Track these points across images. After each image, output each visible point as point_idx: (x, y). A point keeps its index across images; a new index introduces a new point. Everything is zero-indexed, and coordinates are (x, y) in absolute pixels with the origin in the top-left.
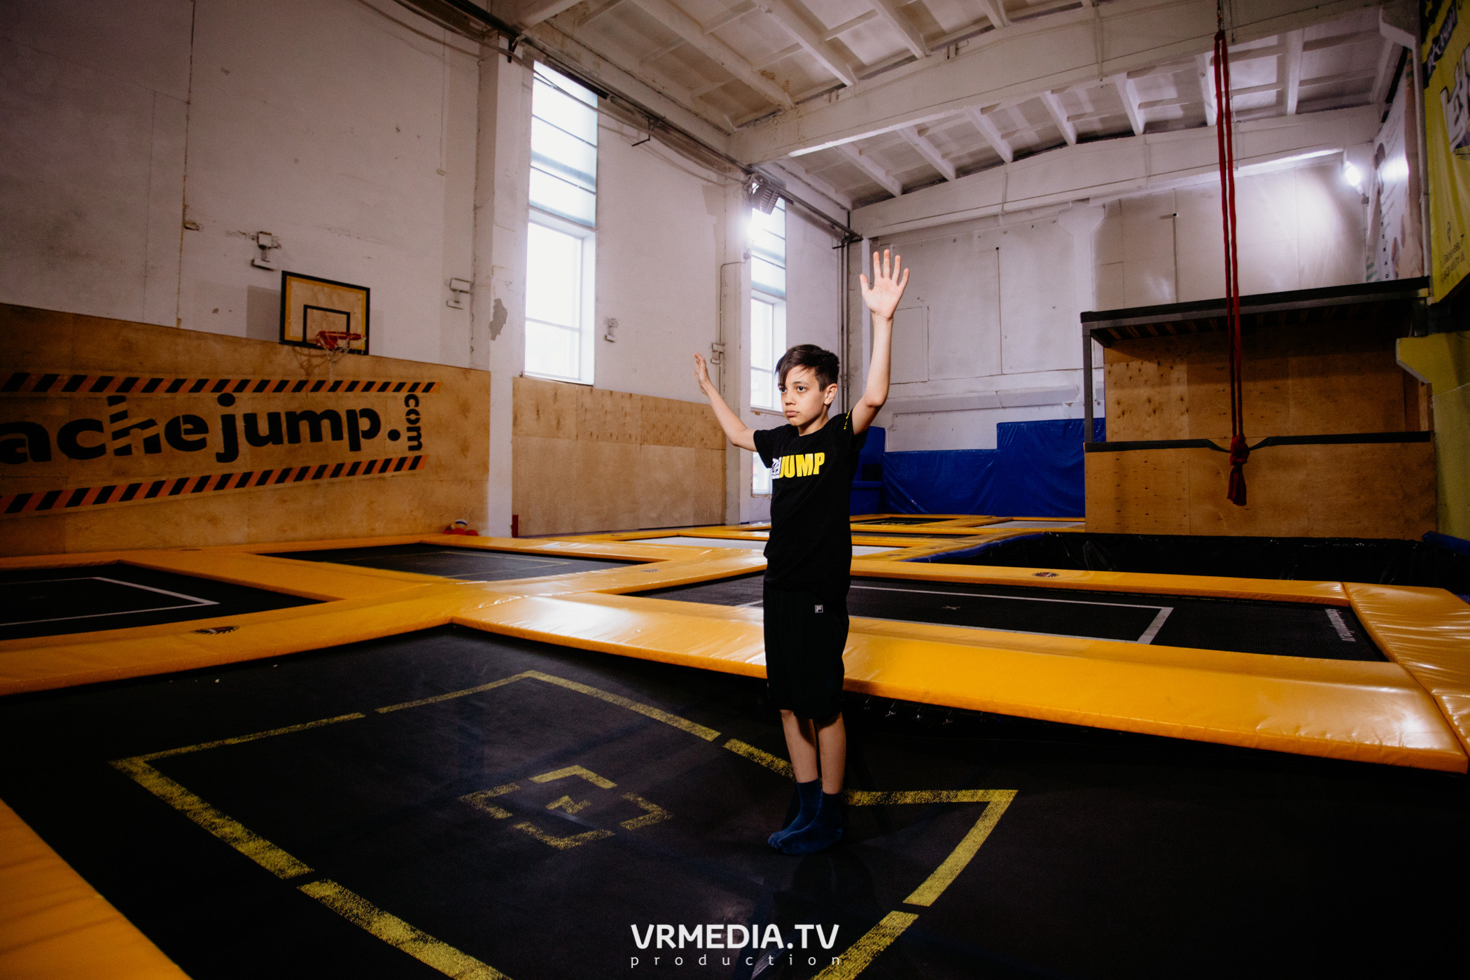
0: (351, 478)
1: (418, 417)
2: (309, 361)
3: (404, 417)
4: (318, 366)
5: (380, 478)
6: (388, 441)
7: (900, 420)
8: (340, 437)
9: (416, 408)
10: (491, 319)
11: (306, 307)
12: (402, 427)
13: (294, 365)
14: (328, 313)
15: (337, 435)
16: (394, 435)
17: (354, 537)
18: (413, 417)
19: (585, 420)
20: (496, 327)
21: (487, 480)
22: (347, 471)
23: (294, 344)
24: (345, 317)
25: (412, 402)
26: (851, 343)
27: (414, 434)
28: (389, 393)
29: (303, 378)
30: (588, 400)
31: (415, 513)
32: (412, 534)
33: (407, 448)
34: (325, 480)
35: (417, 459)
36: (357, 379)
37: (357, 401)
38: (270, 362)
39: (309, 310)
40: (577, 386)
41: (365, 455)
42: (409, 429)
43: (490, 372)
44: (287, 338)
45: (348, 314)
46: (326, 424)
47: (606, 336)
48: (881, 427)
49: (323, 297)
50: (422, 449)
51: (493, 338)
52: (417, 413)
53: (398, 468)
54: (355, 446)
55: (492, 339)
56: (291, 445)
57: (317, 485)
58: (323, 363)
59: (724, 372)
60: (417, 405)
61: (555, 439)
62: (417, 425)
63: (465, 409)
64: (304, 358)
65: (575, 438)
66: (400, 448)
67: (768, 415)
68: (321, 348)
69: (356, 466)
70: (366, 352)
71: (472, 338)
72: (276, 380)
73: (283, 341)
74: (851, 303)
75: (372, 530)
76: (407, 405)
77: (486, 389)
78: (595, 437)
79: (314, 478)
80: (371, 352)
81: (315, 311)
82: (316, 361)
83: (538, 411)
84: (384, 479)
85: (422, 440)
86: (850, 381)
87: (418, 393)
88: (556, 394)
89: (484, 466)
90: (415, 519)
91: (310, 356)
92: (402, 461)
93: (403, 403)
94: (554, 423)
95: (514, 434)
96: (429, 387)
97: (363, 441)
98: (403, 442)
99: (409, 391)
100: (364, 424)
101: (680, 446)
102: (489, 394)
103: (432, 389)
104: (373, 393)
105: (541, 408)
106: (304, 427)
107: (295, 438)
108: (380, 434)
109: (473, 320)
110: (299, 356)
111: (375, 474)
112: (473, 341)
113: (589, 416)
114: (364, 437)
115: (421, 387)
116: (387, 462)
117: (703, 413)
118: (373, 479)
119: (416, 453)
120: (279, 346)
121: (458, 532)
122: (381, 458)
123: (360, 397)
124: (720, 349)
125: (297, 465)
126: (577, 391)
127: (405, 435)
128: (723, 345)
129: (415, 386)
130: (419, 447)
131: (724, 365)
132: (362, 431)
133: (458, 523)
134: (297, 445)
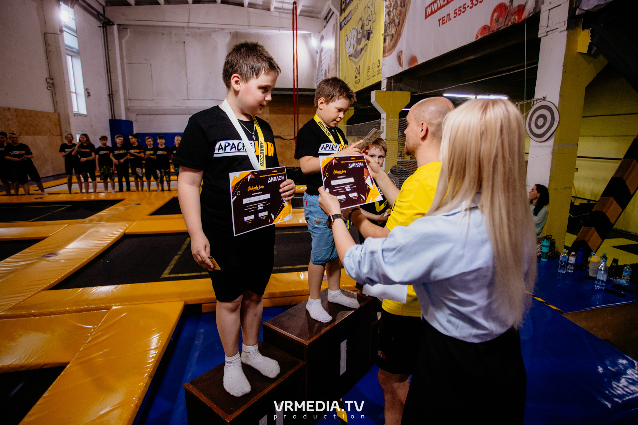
7: (139, 117)
26: (112, 78)
48: (131, 120)
59: (55, 94)
67: (79, 116)
74: (110, 57)
86: (114, 98)
101: (40, 135)
117: (48, 117)
124: (51, 81)
128: (52, 79)
131: (55, 91)
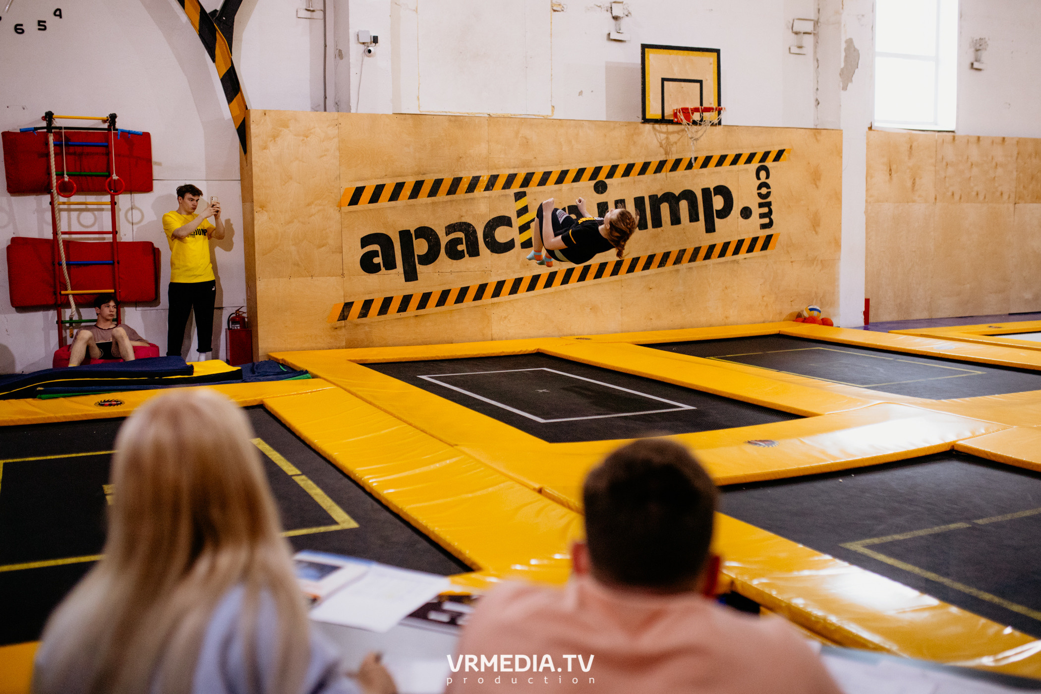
0: (707, 261)
1: (769, 190)
2: (667, 138)
3: (756, 192)
4: (676, 143)
5: (734, 261)
6: (741, 219)
8: (697, 219)
9: (767, 181)
10: (842, 65)
11: (663, 80)
12: (753, 203)
13: (655, 143)
14: (683, 84)
15: (694, 218)
16: (746, 213)
17: (711, 326)
18: (764, 191)
19: (945, 177)
20: (847, 74)
21: (839, 259)
22: (704, 255)
23: (656, 121)
24: (698, 85)
25: (763, 174)
27: (765, 210)
28: (741, 165)
29: (663, 158)
30: (949, 153)
31: (765, 298)
32: (764, 322)
33: (759, 227)
34: (684, 265)
35: (769, 238)
36: (710, 154)
37: (710, 178)
38: (635, 143)
39: (666, 83)
40: (937, 134)
41: (718, 238)
42: (761, 205)
43: (842, 130)
44: (648, 117)
45: (701, 82)
46: (684, 205)
47: (972, 64)
49: (678, 65)
50: (773, 227)
51: (845, 88)
52: (768, 186)
53: (750, 249)
54: (710, 228)
55: (843, 89)
56: (654, 229)
57: (677, 271)
58: (679, 140)
60: (768, 177)
61: (910, 204)
62: (768, 200)
63: (816, 177)
64: (663, 136)
65: (934, 200)
66: (751, 228)
68: (678, 123)
69: (712, 248)
70: (720, 123)
71: (817, 89)
72: (639, 163)
73: (645, 121)
75: (726, 317)
76: (758, 178)
77: (837, 152)
78: (957, 197)
79: (675, 263)
80: (723, 123)
81: (671, 83)
82: (673, 138)
83: (890, 170)
84: (737, 262)
85: (772, 217)
87: (769, 163)
88: (911, 147)
89: (837, 243)
90: (767, 305)
91: (667, 133)
92: (755, 240)
93: (755, 175)
94: (909, 184)
95: (866, 201)
96: (778, 157)
97: (717, 221)
98: (755, 220)
99: (760, 162)
100: (718, 203)
102: (841, 157)
103: (782, 157)
104: (726, 166)
105: (894, 167)
106: (665, 208)
107: (657, 223)
108: (732, 212)
109: (818, 67)
110: (658, 134)
111: (729, 257)
112: (819, 92)
113: (950, 170)
114: (718, 217)
115: (772, 156)
116: (740, 242)
118: (727, 262)
119: (768, 232)
120: (642, 125)
121: (811, 320)
122: (734, 240)
123: (714, 173)
125: (660, 252)
126: (936, 141)
127: (756, 211)
129: (766, 155)
130: (770, 225)
132: (716, 210)
133: (811, 310)
134: (659, 229)
